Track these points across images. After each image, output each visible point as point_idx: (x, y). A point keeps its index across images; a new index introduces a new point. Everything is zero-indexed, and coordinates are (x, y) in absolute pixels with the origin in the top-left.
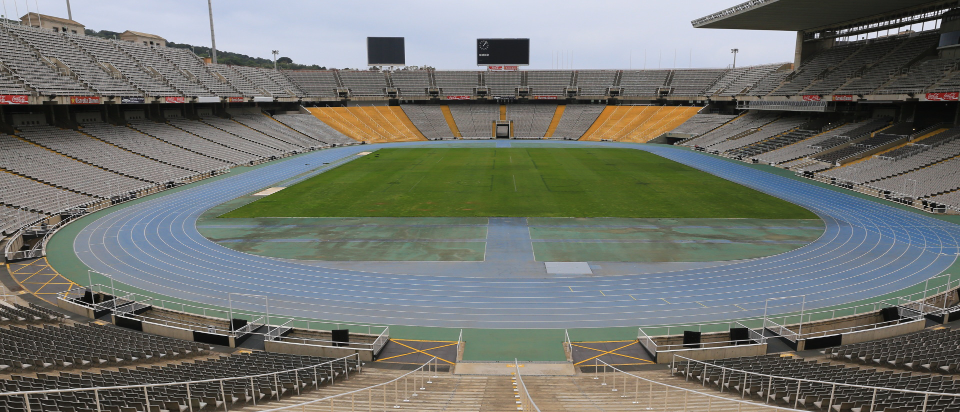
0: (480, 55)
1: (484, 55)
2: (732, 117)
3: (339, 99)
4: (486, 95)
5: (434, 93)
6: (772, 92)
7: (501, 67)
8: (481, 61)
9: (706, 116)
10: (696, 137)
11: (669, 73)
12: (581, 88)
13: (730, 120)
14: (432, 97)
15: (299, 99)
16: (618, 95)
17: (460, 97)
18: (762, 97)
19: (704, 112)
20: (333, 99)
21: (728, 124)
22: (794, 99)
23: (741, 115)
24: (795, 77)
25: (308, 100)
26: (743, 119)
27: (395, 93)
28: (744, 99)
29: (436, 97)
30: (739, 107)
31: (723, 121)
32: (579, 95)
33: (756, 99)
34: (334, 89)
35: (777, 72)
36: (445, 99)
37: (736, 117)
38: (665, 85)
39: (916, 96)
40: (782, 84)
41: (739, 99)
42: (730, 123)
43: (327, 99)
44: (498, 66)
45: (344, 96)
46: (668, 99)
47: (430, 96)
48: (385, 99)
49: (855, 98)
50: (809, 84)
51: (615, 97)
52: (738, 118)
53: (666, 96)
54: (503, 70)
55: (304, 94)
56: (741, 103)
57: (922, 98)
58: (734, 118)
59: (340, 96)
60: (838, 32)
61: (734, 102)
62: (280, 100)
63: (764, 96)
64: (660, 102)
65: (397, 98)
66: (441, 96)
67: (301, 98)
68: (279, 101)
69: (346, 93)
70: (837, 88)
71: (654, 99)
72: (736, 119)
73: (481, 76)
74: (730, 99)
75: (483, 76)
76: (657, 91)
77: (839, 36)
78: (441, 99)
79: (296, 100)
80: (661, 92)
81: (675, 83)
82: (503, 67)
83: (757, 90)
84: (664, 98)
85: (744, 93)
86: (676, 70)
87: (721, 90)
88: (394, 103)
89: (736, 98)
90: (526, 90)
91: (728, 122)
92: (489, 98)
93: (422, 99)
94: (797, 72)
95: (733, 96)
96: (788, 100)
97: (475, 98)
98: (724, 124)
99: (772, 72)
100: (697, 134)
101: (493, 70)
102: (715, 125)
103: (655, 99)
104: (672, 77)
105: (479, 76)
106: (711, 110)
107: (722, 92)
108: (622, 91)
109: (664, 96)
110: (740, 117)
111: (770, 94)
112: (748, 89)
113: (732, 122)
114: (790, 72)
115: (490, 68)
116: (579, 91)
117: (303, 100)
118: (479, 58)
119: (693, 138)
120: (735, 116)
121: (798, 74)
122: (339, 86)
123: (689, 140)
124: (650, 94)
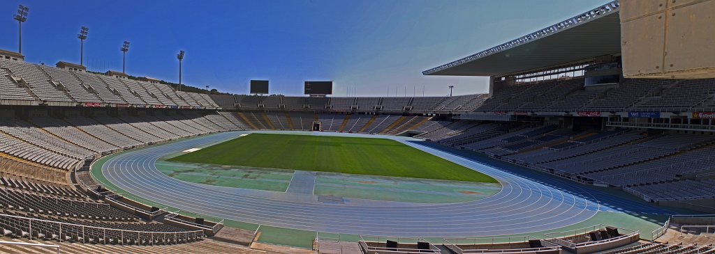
0: (306, 89)
1: (308, 89)
2: (449, 123)
3: (235, 109)
4: (310, 109)
5: (282, 107)
7: (317, 95)
8: (306, 92)
9: (433, 122)
11: (411, 99)
12: (359, 106)
15: (216, 108)
16: (380, 110)
17: (295, 110)
21: (446, 127)
23: (454, 123)
24: (489, 101)
25: (221, 109)
27: (263, 106)
28: (456, 113)
29: (283, 109)
30: (453, 117)
32: (358, 110)
38: (406, 105)
39: (571, 113)
41: (453, 113)
42: (448, 126)
43: (230, 109)
44: (315, 95)
45: (238, 108)
47: (280, 108)
48: (257, 110)
49: (529, 114)
50: (499, 105)
51: (378, 111)
53: (409, 111)
55: (219, 106)
56: (455, 115)
57: (575, 114)
59: (236, 107)
60: (517, 77)
61: (451, 115)
65: (263, 109)
66: (286, 109)
68: (207, 109)
69: (239, 106)
71: (403, 113)
73: (306, 100)
74: (448, 113)
76: (403, 108)
77: (519, 79)
79: (214, 108)
80: (406, 109)
85: (457, 110)
90: (330, 107)
93: (275, 110)
94: (491, 98)
95: (450, 112)
97: (304, 110)
98: (444, 127)
101: (312, 97)
106: (436, 119)
107: (443, 109)
108: (382, 109)
112: (460, 108)
114: (486, 98)
115: (311, 95)
116: (359, 108)
117: (218, 109)
120: (451, 123)
121: (492, 100)
122: (236, 102)
124: (399, 110)
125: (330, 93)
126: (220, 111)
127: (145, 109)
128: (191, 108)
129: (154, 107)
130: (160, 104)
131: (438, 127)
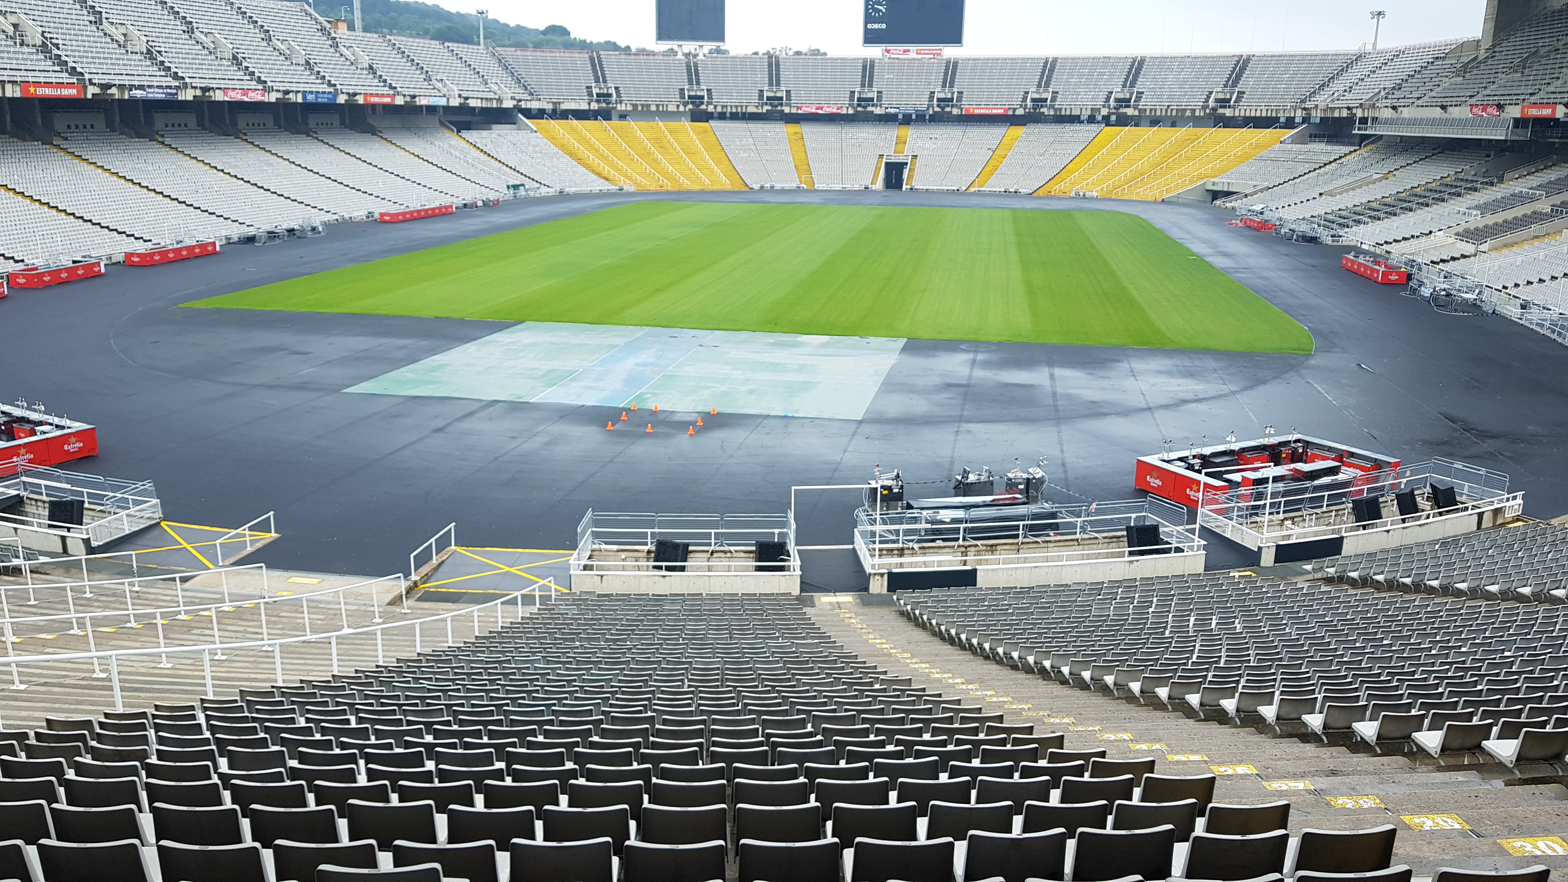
0: (869, 26)
1: (876, 26)
2: (1346, 149)
3: (594, 106)
4: (873, 105)
5: (774, 100)
6: (1426, 99)
7: (909, 51)
8: (870, 38)
9: (1296, 147)
10: (1262, 191)
11: (1238, 62)
12: (1057, 93)
13: (1340, 158)
14: (769, 108)
15: (515, 102)
16: (1129, 106)
17: (821, 108)
18: (1400, 109)
19: (1295, 140)
20: (584, 106)
21: (1333, 164)
22: (1455, 112)
23: (1365, 146)
24: (1473, 67)
25: (535, 105)
26: (1366, 155)
27: (702, 97)
28: (1371, 113)
29: (777, 106)
30: (1359, 129)
31: (1325, 159)
32: (1052, 107)
33: (1388, 113)
34: (587, 87)
35: (1444, 58)
36: (794, 111)
37: (1355, 151)
38: (1226, 86)
40: (1446, 82)
41: (1360, 113)
42: (1338, 162)
43: (572, 106)
44: (902, 47)
45: (604, 101)
46: (1228, 112)
47: (766, 104)
48: (682, 108)
50: (1494, 82)
51: (1122, 110)
52: (1358, 152)
53: (1225, 107)
54: (912, 55)
55: (531, 94)
56: (1364, 121)
58: (1351, 152)
59: (598, 101)
61: (1350, 121)
62: (472, 103)
63: (1404, 106)
64: (1211, 120)
65: (703, 107)
66: (787, 105)
67: (520, 101)
68: (471, 105)
69: (610, 95)
70: (1540, 90)
71: (1200, 113)
72: (1353, 155)
73: (868, 69)
74: (1345, 113)
75: (872, 66)
76: (1209, 97)
78: (787, 110)
79: (508, 104)
80: (1217, 100)
81: (1247, 82)
82: (914, 51)
83: (1398, 94)
84: (1221, 111)
85: (1372, 101)
86: (1253, 56)
88: (700, 116)
89: (1354, 111)
90: (949, 96)
91: (1335, 160)
92: (878, 111)
93: (752, 109)
94: (1480, 58)
95: (1349, 108)
96: (1445, 116)
97: (851, 111)
98: (1325, 165)
99: (1437, 58)
100: (1266, 184)
101: (892, 56)
102: (1307, 166)
103: (1203, 115)
104: (1243, 68)
105: (864, 67)
106: (1311, 136)
107: (1335, 98)
108: (1138, 99)
109: (1221, 107)
110: (1363, 151)
111: (1420, 102)
112: (1382, 94)
113: (1343, 159)
114: (1468, 58)
115: (888, 51)
116: (1054, 99)
117: (523, 105)
118: (867, 31)
119: (1256, 193)
120: (1352, 148)
121: (1480, 62)
122: (597, 81)
123: (1246, 196)
124: (1195, 103)
125: (956, 38)
126: (529, 114)
127: (170, 106)
128: (399, 101)
129: (219, 96)
130: (253, 84)
131: (1308, 167)
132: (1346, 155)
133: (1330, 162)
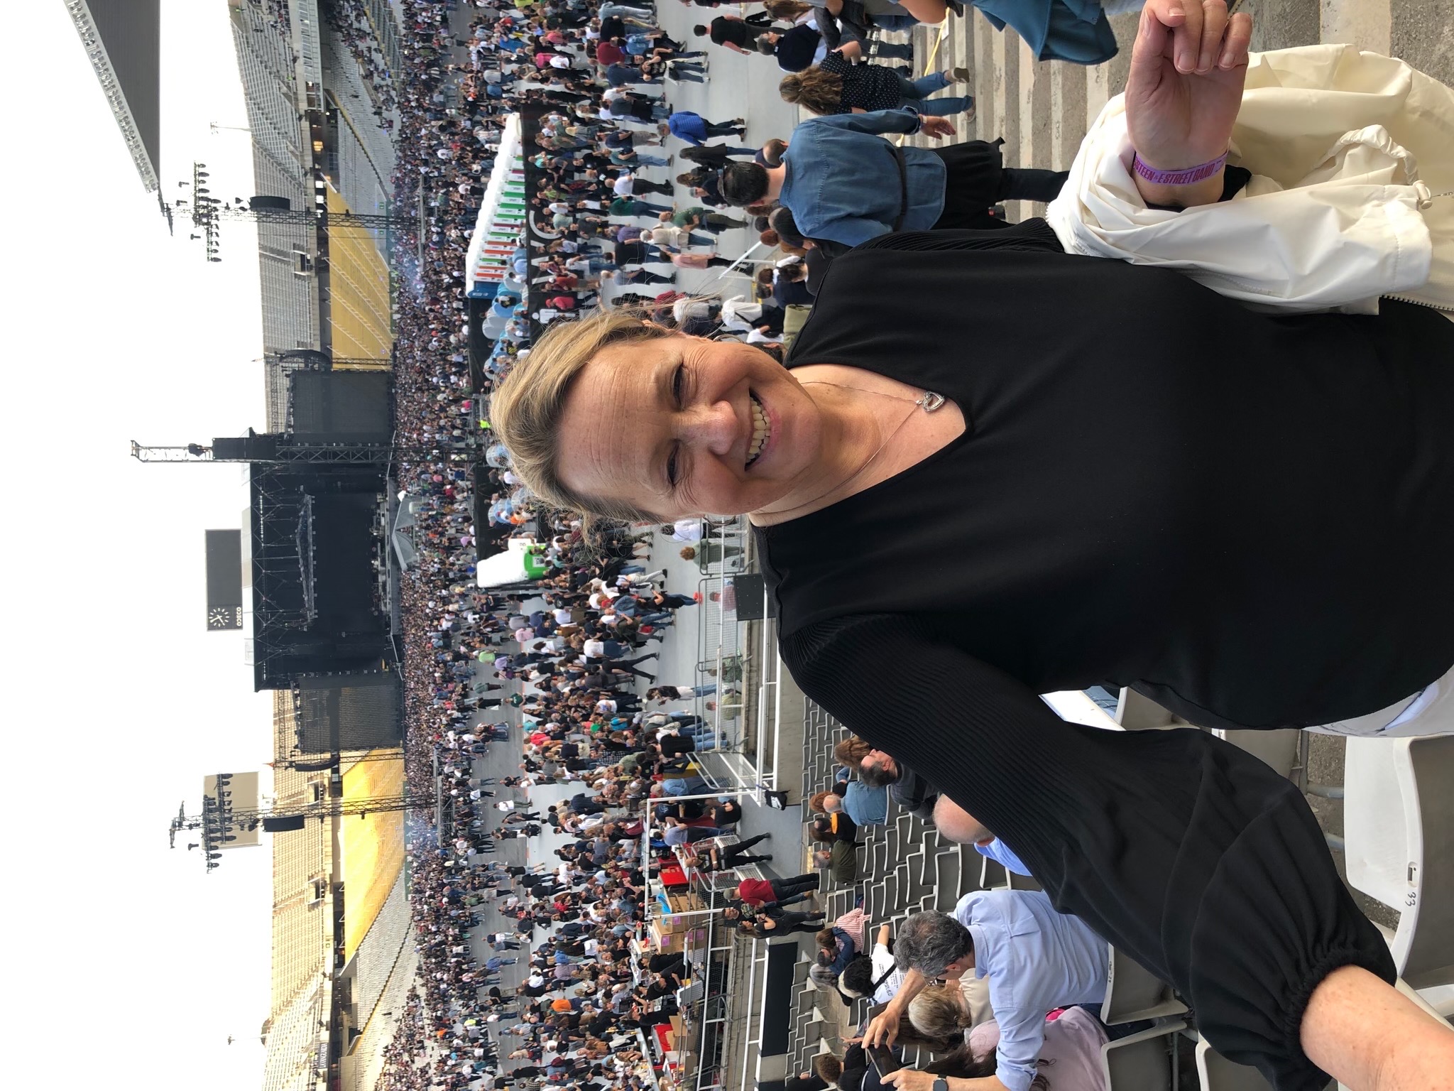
3: (329, 897)
9: (342, 174)
11: (266, 257)
13: (348, 124)
15: (328, 980)
19: (336, 181)
20: (330, 909)
21: (354, 128)
23: (336, 105)
25: (330, 961)
26: (344, 96)
27: (316, 786)
28: (302, 94)
30: (319, 105)
31: (351, 138)
34: (311, 910)
37: (340, 112)
38: (288, 263)
41: (303, 106)
42: (353, 124)
43: (331, 921)
45: (324, 888)
46: (314, 254)
52: (343, 110)
53: (309, 258)
56: (310, 101)
58: (343, 116)
59: (324, 895)
61: (311, 117)
63: (292, 50)
64: (322, 268)
65: (326, 782)
67: (326, 975)
69: (318, 884)
71: (315, 282)
72: (345, 112)
74: (305, 124)
76: (300, 277)
79: (328, 985)
80: (303, 269)
81: (285, 243)
83: (283, 72)
84: (313, 262)
85: (292, 97)
86: (260, 246)
87: (292, 148)
89: (302, 112)
91: (351, 130)
95: (300, 118)
98: (356, 136)
99: (248, 42)
102: (358, 154)
103: (317, 280)
104: (272, 250)
106: (331, 169)
107: (295, 145)
109: (309, 262)
110: (340, 102)
112: (285, 89)
113: (350, 121)
117: (330, 971)
120: (339, 116)
122: (302, 901)
124: (307, 289)
125: (233, 535)
126: (339, 964)
131: (360, 154)
132: (346, 120)
133: (353, 132)
